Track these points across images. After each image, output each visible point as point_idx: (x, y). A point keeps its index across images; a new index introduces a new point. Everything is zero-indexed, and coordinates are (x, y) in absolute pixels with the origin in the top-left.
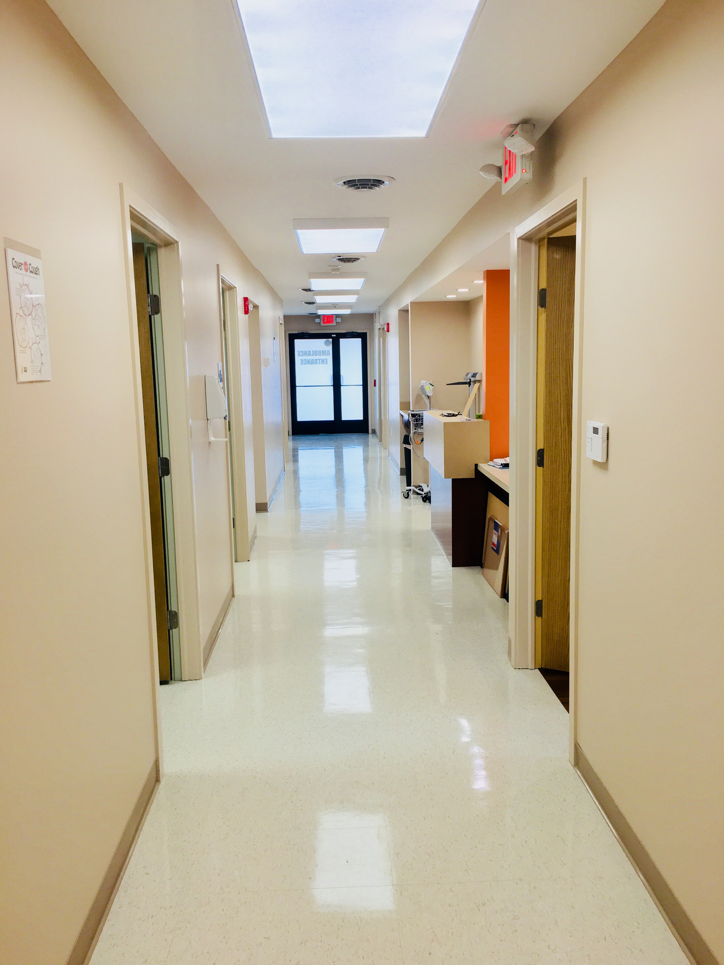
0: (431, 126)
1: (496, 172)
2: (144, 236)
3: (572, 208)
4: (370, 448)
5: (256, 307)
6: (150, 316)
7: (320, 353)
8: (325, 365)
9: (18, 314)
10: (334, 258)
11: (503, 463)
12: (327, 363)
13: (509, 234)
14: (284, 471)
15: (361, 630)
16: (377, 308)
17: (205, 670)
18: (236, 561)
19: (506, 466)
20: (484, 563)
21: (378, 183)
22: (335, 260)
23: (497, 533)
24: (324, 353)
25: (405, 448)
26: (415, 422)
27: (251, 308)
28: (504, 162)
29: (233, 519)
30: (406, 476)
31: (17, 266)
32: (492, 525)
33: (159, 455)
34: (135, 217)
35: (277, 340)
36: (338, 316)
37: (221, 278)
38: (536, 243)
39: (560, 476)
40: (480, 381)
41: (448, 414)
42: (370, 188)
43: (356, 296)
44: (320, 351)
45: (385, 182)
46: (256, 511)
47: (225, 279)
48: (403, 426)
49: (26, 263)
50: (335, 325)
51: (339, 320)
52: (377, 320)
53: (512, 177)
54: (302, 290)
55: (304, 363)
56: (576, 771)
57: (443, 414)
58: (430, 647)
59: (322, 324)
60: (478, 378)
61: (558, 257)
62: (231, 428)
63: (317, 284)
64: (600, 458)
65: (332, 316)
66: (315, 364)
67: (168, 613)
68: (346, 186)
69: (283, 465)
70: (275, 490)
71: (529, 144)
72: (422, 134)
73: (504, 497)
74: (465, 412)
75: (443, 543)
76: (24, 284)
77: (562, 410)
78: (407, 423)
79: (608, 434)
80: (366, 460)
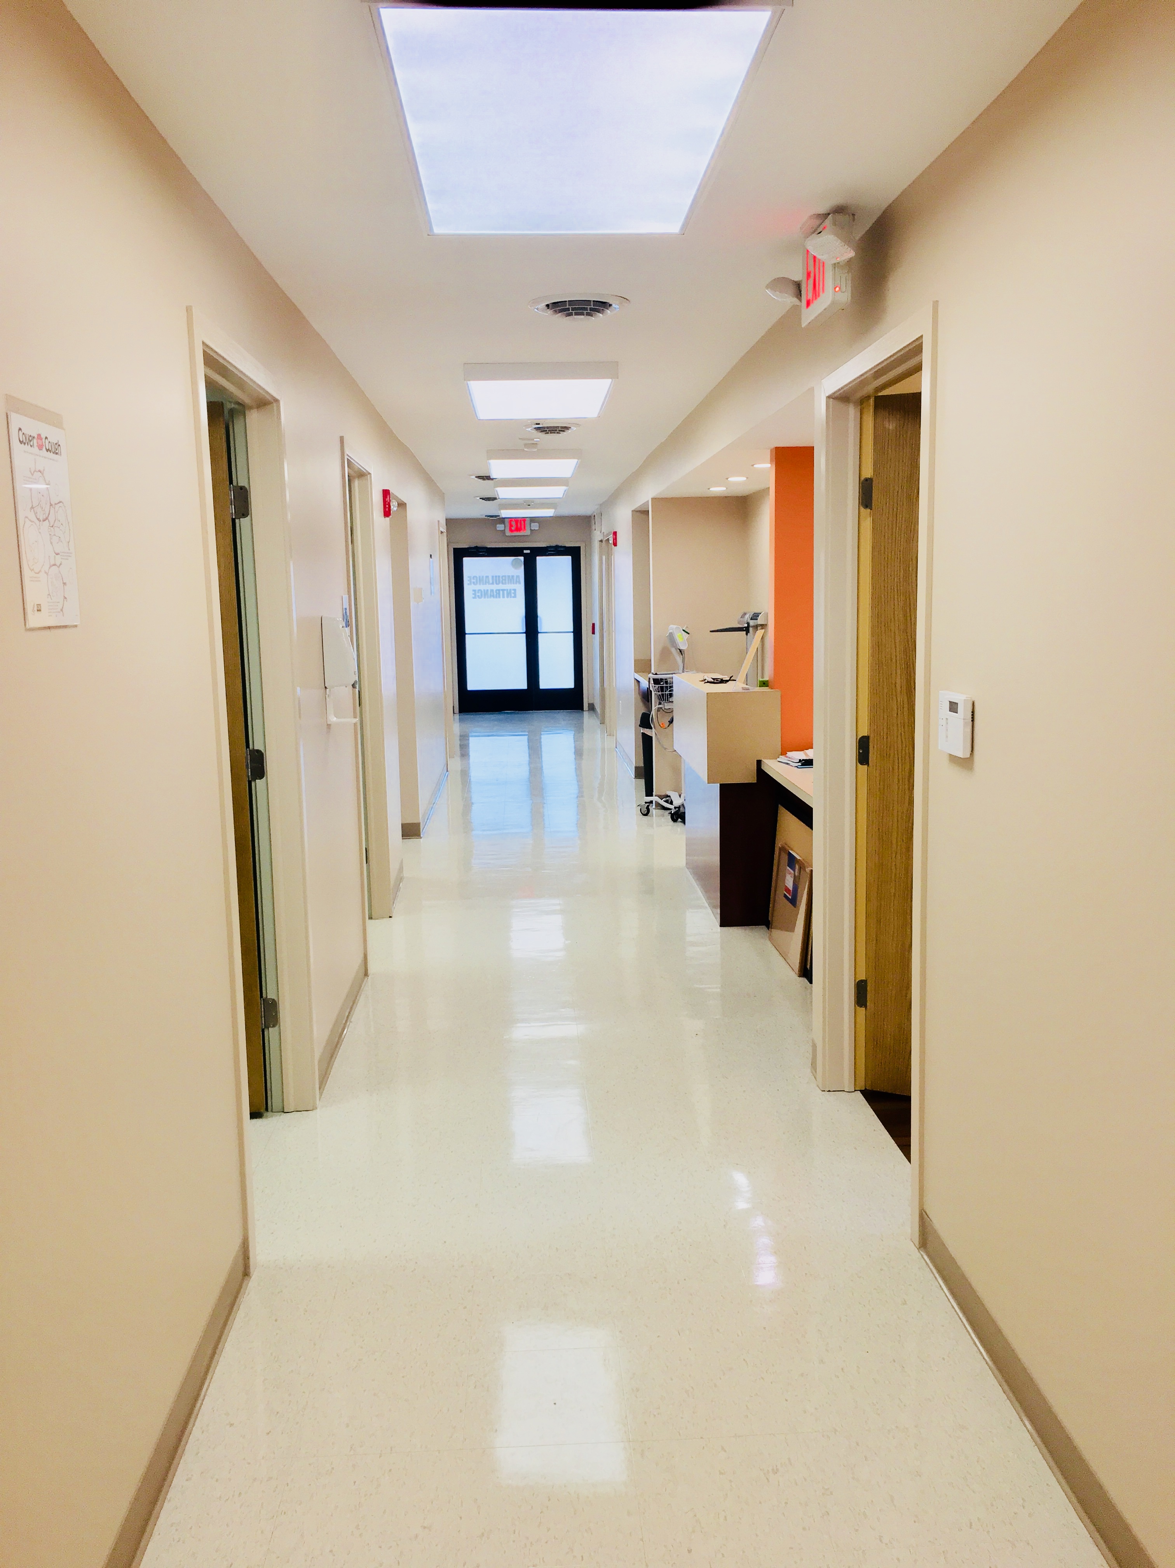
0: (688, 218)
1: (792, 289)
2: (222, 390)
3: (916, 349)
4: (586, 735)
5: (402, 505)
6: (233, 521)
7: (505, 580)
8: (512, 599)
9: (26, 519)
10: (527, 426)
11: (802, 759)
12: (515, 597)
13: (812, 389)
14: (447, 771)
15: (572, 1030)
16: (597, 507)
17: (321, 1094)
18: (370, 918)
19: (808, 763)
20: (772, 920)
21: (601, 306)
22: (529, 429)
23: (793, 872)
24: (511, 579)
25: (643, 734)
26: (659, 692)
27: (394, 507)
28: (805, 275)
29: (366, 849)
30: (644, 780)
31: (26, 441)
32: (785, 859)
33: (248, 746)
34: (212, 361)
35: (436, 558)
36: (533, 520)
37: (348, 459)
38: (855, 403)
39: (896, 780)
40: (763, 626)
41: (713, 679)
42: (588, 314)
43: (563, 488)
44: (505, 576)
45: (614, 305)
46: (402, 837)
47: (354, 460)
48: (639, 698)
49: (39, 435)
50: (529, 534)
51: (535, 526)
52: (597, 526)
53: (819, 299)
54: (476, 477)
55: (478, 596)
56: (922, 1256)
57: (706, 680)
58: (685, 1056)
59: (508, 533)
60: (760, 621)
61: (891, 427)
62: (363, 701)
63: (500, 468)
64: (962, 752)
65: (524, 519)
66: (496, 597)
67: (262, 1002)
68: (550, 312)
69: (445, 762)
70: (433, 803)
71: (846, 247)
72: (674, 227)
73: (804, 813)
74: (741, 677)
75: (706, 890)
76: (37, 470)
77: (899, 672)
78: (647, 694)
79: (973, 712)
80: (579, 753)
